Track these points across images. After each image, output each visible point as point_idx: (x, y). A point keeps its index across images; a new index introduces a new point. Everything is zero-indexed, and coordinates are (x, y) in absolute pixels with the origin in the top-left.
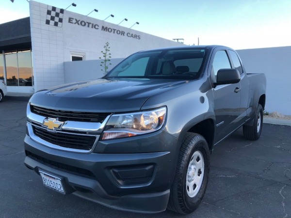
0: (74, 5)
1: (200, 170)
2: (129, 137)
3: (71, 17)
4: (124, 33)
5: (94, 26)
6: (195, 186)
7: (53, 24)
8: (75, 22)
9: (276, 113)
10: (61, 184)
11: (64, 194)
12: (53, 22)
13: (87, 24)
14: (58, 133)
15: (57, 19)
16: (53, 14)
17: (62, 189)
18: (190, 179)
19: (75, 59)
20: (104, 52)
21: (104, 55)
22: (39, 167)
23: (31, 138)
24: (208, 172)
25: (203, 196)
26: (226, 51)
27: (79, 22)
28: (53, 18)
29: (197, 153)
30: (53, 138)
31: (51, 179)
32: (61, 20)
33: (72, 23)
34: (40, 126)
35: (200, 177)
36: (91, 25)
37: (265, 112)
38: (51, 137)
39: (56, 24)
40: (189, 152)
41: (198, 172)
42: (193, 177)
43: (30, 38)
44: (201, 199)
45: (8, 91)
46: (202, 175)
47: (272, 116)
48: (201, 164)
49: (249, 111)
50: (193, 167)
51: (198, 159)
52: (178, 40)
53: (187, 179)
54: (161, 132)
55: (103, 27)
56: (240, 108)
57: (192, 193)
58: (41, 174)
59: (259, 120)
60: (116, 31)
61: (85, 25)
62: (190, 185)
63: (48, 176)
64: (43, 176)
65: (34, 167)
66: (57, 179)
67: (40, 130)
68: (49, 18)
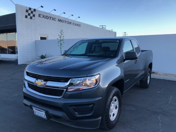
0: (42, 7)
1: (116, 106)
2: (80, 90)
3: (40, 14)
4: (71, 23)
5: (54, 19)
6: (114, 115)
7: (30, 18)
8: (43, 16)
9: (159, 72)
10: (45, 114)
11: (46, 119)
12: (30, 17)
13: (49, 18)
14: (43, 87)
15: (32, 15)
16: (30, 12)
17: (45, 117)
18: (111, 111)
19: (42, 38)
20: (60, 35)
21: (60, 37)
22: (32, 105)
23: (27, 89)
24: (121, 107)
25: (118, 120)
26: (130, 40)
27: (45, 17)
28: (29, 14)
29: (115, 97)
30: (40, 90)
31: (39, 112)
32: (34, 16)
33: (41, 17)
34: (33, 83)
35: (116, 110)
36: (51, 18)
37: (153, 72)
38: (39, 89)
39: (31, 18)
40: (111, 97)
41: (116, 107)
42: (113, 110)
43: (15, 26)
44: (117, 121)
45: (2, 57)
46: (117, 109)
47: (157, 74)
48: (117, 103)
49: (143, 72)
50: (113, 105)
51: (115, 101)
52: (102, 26)
53: (110, 111)
54: (97, 87)
55: (59, 20)
56: (138, 70)
57: (112, 118)
58: (33, 109)
59: (149, 77)
60: (66, 22)
61: (48, 18)
62: (111, 114)
63: (38, 110)
64: (34, 110)
65: (29, 105)
66: (43, 112)
67: (33, 85)
68: (27, 14)
